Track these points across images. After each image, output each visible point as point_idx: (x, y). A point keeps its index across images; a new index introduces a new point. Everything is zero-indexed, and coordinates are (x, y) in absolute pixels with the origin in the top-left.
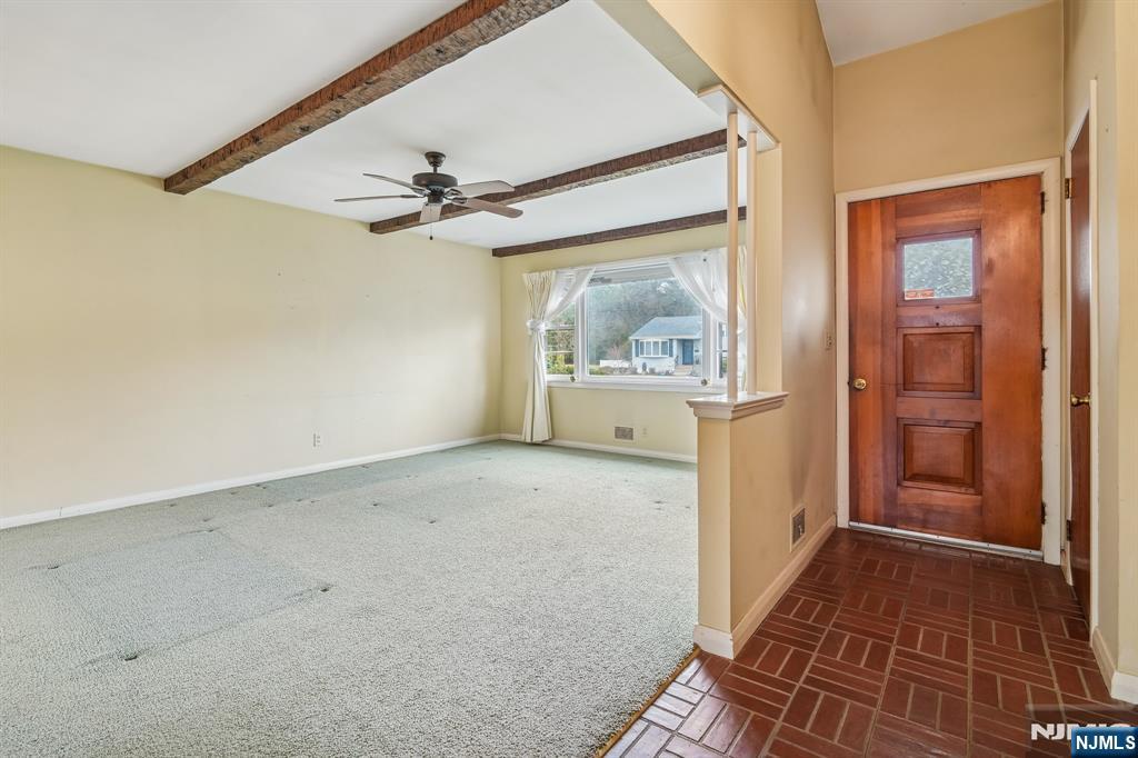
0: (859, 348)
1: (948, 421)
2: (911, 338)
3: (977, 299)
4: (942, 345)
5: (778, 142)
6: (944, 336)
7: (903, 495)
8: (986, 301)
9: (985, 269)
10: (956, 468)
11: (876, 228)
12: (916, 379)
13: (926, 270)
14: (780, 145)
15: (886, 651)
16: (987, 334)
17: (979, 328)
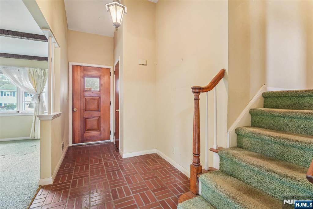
0: (75, 101)
1: (94, 117)
2: (87, 99)
3: (100, 91)
4: (93, 101)
5: (59, 47)
6: (94, 99)
7: (85, 135)
8: (101, 92)
9: (101, 85)
10: (96, 127)
11: (79, 72)
12: (88, 108)
13: (90, 84)
14: (60, 48)
15: (88, 166)
16: (101, 98)
17: (100, 97)
